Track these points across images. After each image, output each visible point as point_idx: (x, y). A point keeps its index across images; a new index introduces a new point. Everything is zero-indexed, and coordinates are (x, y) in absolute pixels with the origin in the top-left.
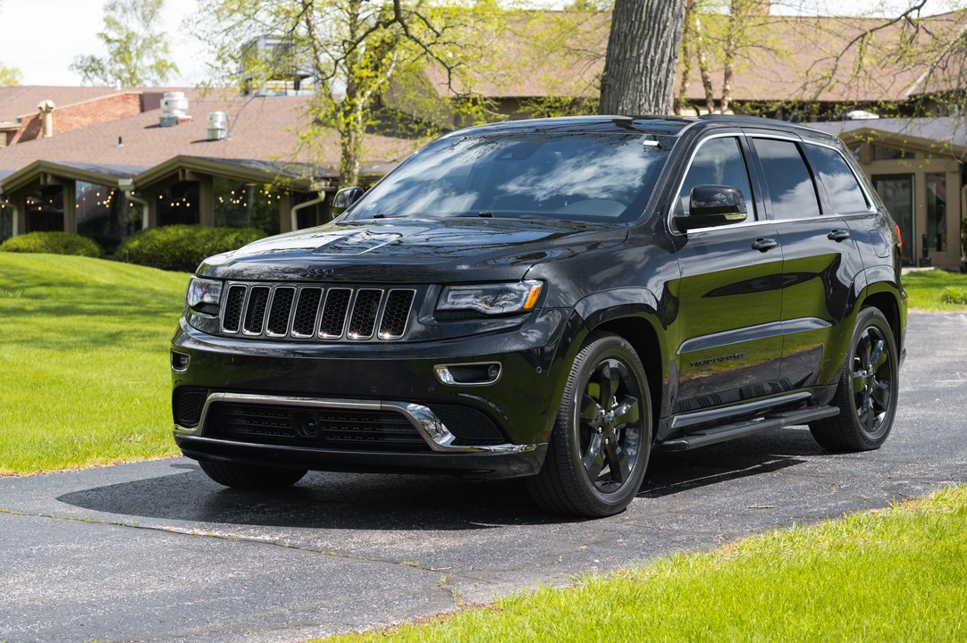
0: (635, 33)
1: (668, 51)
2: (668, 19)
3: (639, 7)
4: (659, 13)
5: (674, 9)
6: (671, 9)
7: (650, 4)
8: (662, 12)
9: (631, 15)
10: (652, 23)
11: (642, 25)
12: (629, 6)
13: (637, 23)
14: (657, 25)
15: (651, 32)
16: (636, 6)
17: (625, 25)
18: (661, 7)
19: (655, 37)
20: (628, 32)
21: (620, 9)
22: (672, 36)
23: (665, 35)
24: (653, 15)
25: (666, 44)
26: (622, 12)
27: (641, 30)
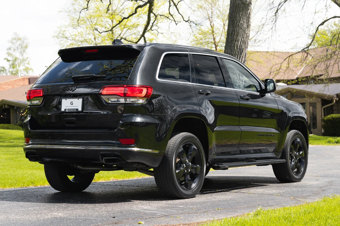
0: (233, 53)
1: (243, 59)
2: (243, 49)
3: (234, 44)
4: (241, 47)
5: (245, 45)
6: (244, 46)
7: (237, 44)
8: (242, 46)
9: (231, 48)
10: (238, 50)
11: (235, 51)
12: (230, 44)
13: (233, 50)
14: (240, 51)
15: (238, 53)
16: (233, 44)
17: (229, 51)
18: (241, 45)
19: (239, 55)
20: (230, 53)
21: (227, 45)
22: (245, 54)
23: (242, 54)
24: (239, 47)
25: (243, 57)
26: (228, 46)
27: (235, 52)
